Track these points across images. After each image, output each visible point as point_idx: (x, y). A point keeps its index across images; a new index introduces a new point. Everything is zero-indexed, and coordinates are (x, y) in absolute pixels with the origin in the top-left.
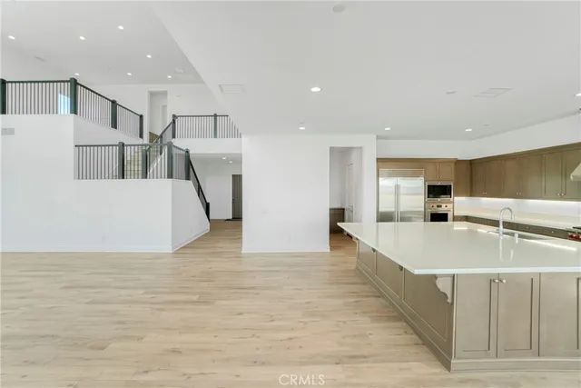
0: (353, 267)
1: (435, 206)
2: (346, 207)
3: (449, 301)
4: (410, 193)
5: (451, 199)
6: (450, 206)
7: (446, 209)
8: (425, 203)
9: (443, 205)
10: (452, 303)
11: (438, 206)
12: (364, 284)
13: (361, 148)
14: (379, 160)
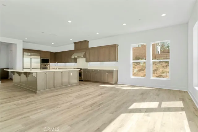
4: (36, 61)
5: (49, 64)
6: (49, 66)
8: (41, 64)
11: (45, 66)
13: (16, 44)
14: (23, 49)
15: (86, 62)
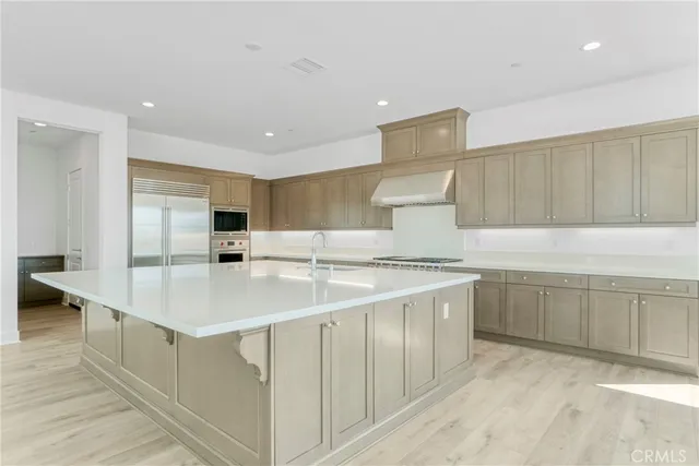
0: (75, 362)
1: (226, 242)
2: (67, 252)
3: (263, 378)
5: (247, 233)
6: (245, 243)
7: (241, 247)
8: (211, 238)
9: (237, 242)
10: (268, 381)
11: (230, 244)
12: (97, 390)
13: (97, 135)
14: (132, 162)
15: (460, 227)
